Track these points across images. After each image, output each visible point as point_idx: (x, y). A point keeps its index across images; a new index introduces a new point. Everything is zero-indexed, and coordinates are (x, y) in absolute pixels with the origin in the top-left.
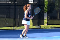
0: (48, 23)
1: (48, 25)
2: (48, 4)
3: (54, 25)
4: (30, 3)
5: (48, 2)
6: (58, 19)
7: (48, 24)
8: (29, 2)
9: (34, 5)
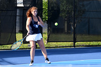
0: (49, 39)
1: (49, 43)
2: (48, 8)
3: (59, 43)
4: (18, 5)
5: (48, 3)
6: (65, 33)
7: (48, 41)
8: (16, 4)
9: (24, 9)
